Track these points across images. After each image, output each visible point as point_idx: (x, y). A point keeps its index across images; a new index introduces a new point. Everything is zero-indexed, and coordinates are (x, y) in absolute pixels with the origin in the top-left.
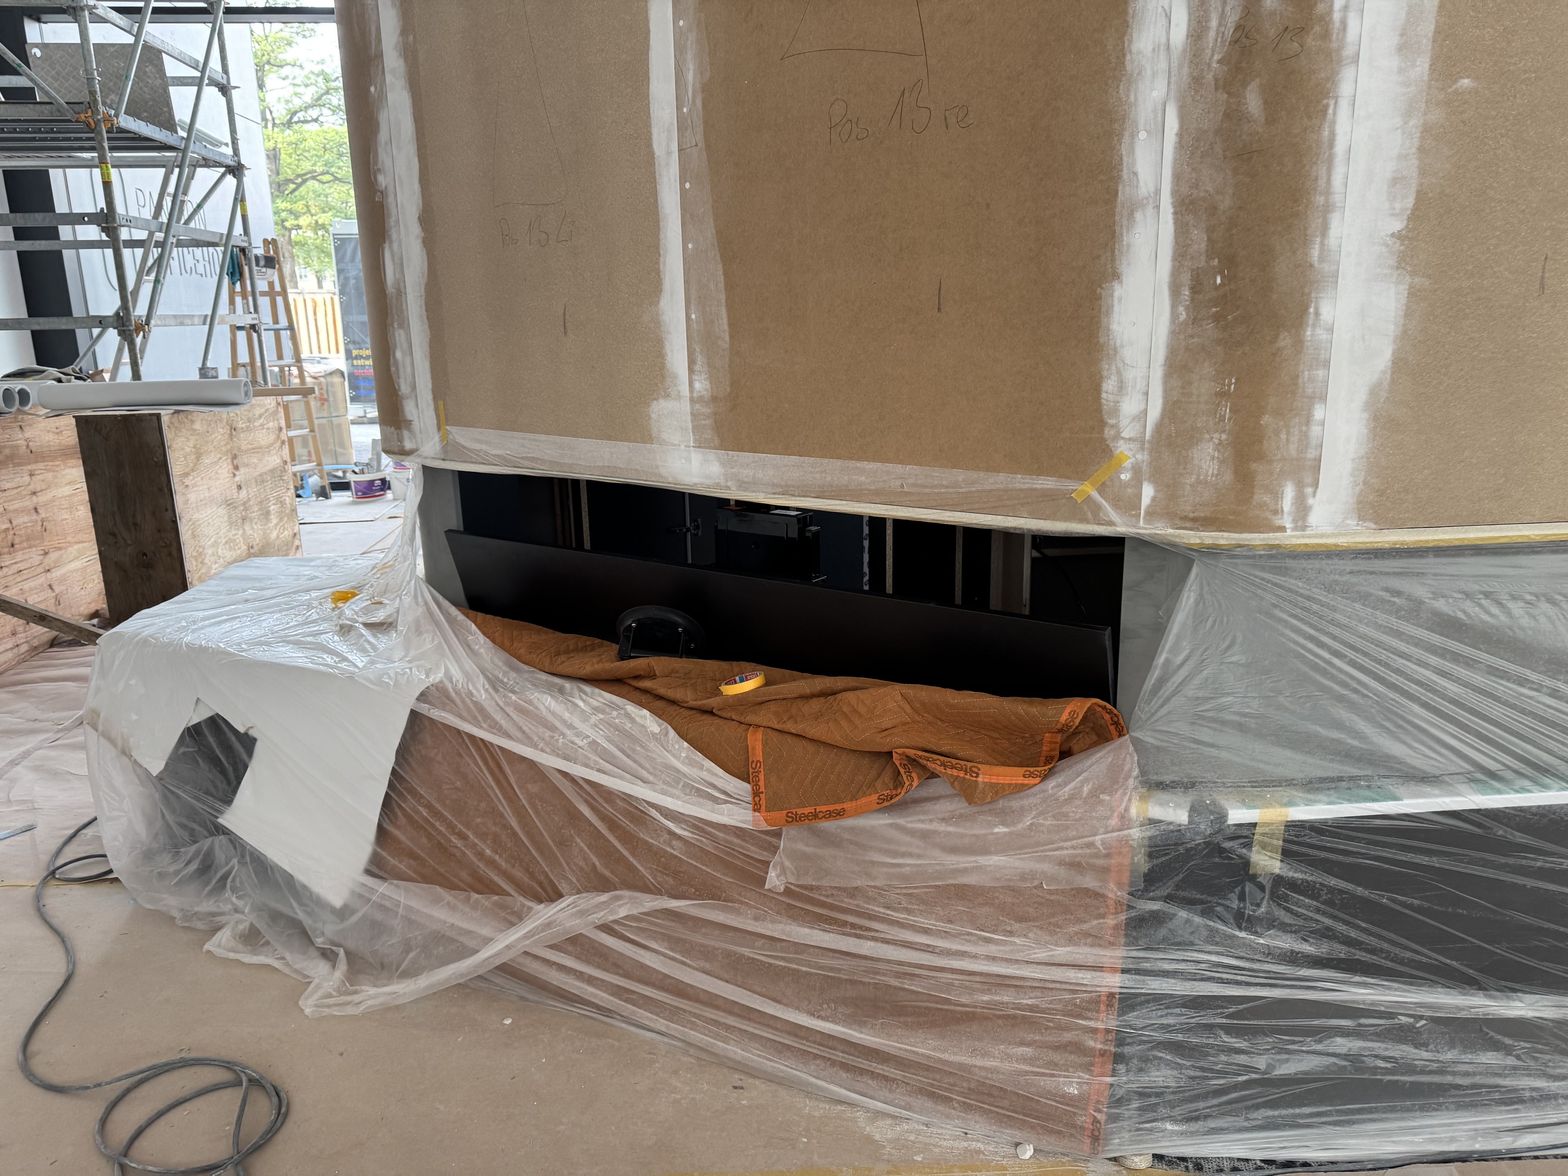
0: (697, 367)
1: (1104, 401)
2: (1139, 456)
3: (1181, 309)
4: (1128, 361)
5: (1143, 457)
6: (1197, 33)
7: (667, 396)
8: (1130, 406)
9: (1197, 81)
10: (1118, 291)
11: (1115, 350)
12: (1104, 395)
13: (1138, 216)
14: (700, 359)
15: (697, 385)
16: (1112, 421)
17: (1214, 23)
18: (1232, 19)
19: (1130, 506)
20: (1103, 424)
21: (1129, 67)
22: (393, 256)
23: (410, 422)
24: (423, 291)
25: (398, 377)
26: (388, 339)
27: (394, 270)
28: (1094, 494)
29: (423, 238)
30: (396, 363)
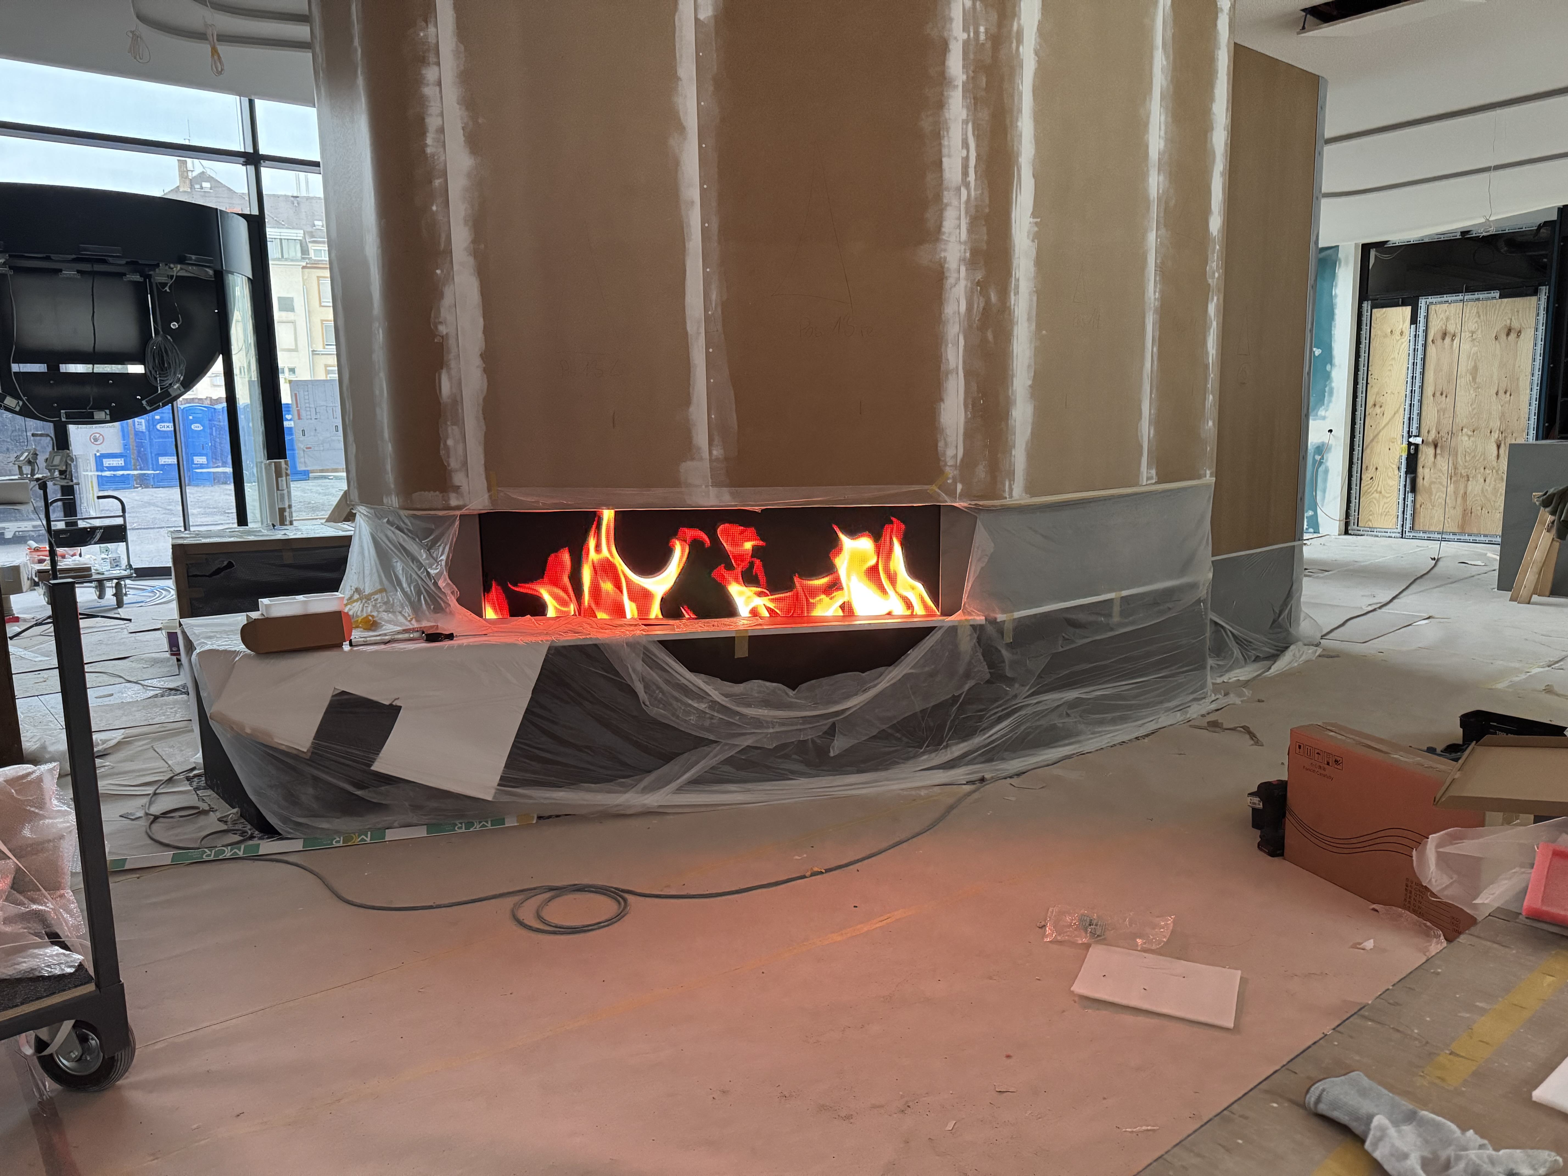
0: (716, 443)
1: (939, 451)
2: (955, 472)
3: (969, 412)
4: (948, 433)
5: (956, 472)
6: (969, 308)
7: (693, 459)
8: (950, 452)
9: (970, 326)
10: (943, 406)
11: (943, 429)
12: (939, 448)
13: (950, 376)
14: (717, 439)
15: (715, 452)
16: (942, 459)
17: (976, 306)
18: (982, 305)
19: (952, 493)
20: (939, 460)
21: (943, 319)
22: (450, 378)
23: (459, 487)
24: (481, 401)
25: (449, 457)
26: (440, 432)
27: (451, 387)
28: (937, 490)
29: (484, 368)
30: (447, 448)
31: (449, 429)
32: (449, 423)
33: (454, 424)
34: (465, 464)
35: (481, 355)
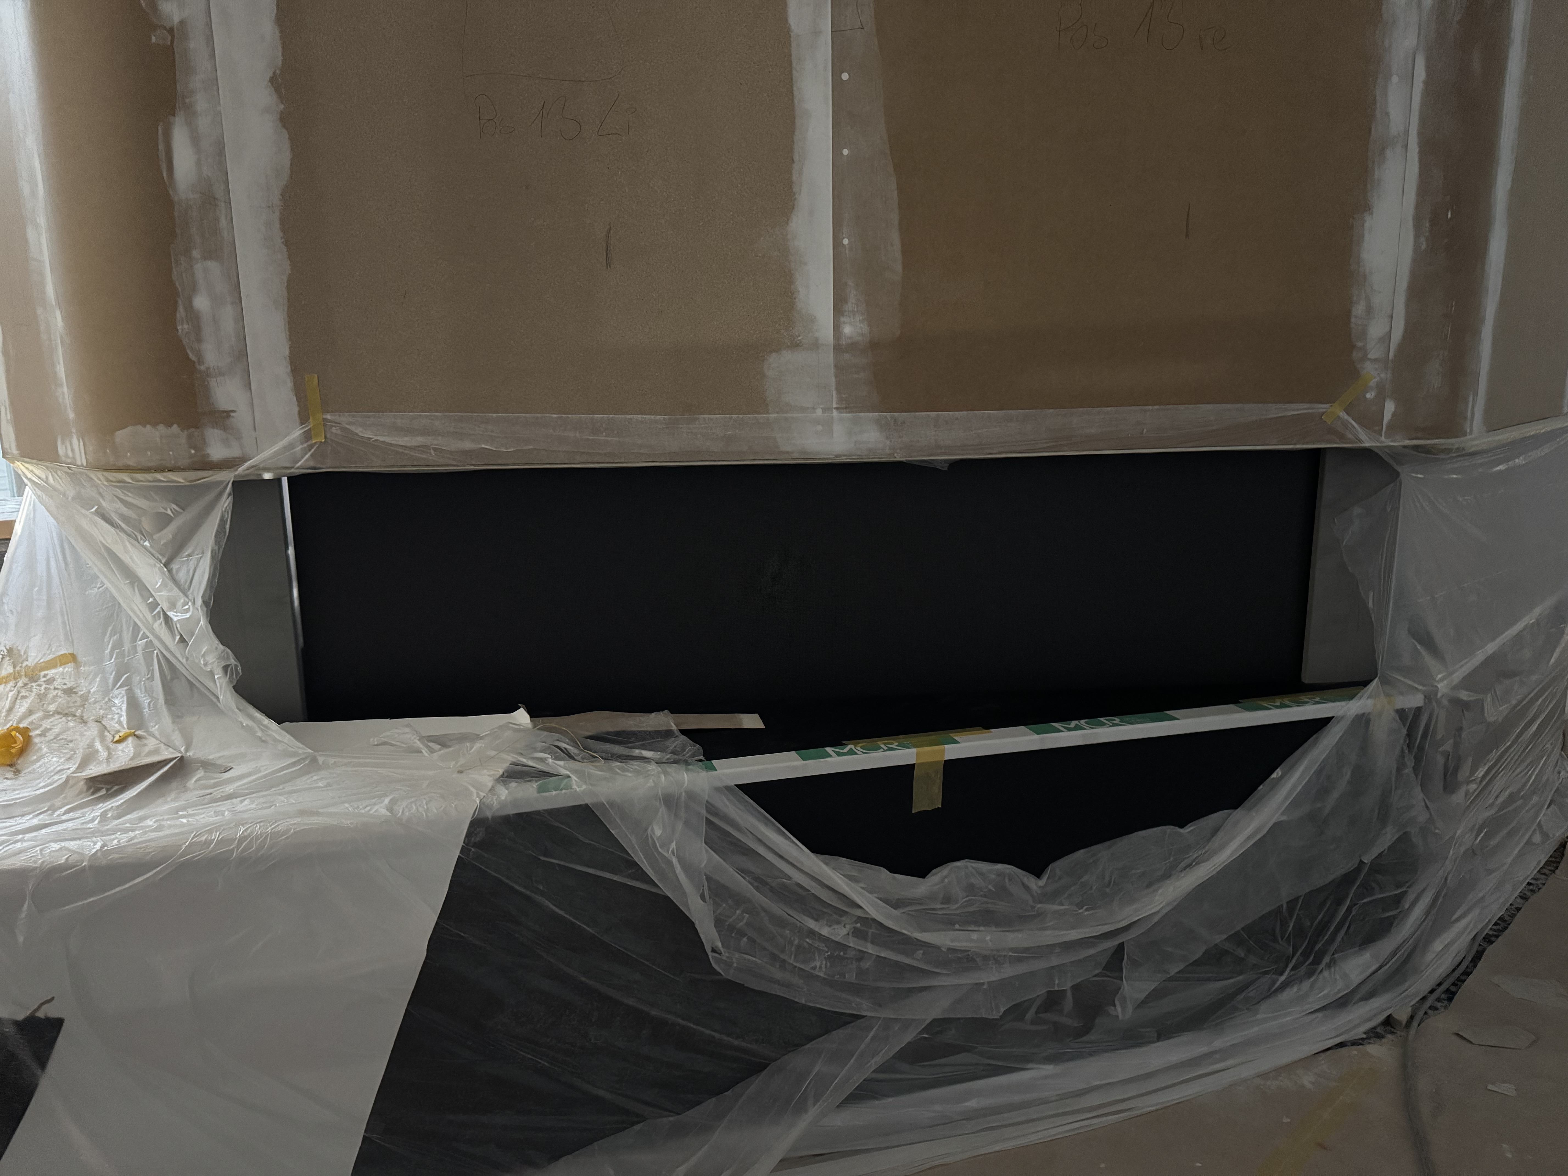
0: (850, 306)
1: (1353, 325)
2: (1383, 375)
3: (1422, 239)
4: (1375, 287)
5: (1387, 376)
7: (795, 345)
8: (1376, 330)
9: (1440, 36)
10: (1369, 222)
11: (1365, 277)
12: (1353, 320)
13: (1388, 153)
14: (853, 296)
15: (847, 330)
16: (1360, 344)
19: (1372, 422)
20: (1351, 346)
21: (1385, 15)
22: (195, 139)
23: (227, 414)
24: (276, 199)
25: (199, 340)
26: (174, 278)
27: (198, 162)
28: (1343, 415)
29: (282, 113)
30: (194, 317)
31: (198, 268)
32: (196, 253)
33: (209, 255)
34: (241, 355)
35: (273, 80)
